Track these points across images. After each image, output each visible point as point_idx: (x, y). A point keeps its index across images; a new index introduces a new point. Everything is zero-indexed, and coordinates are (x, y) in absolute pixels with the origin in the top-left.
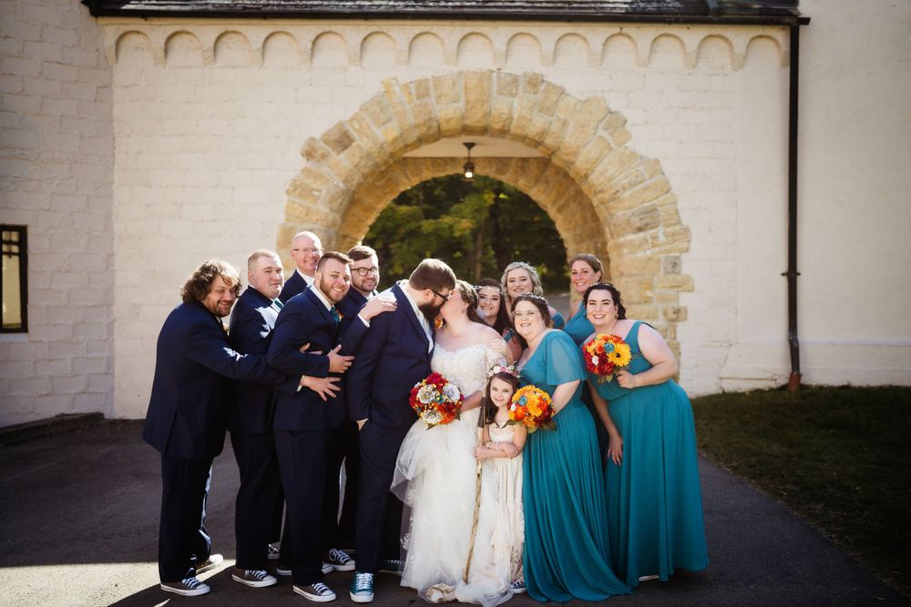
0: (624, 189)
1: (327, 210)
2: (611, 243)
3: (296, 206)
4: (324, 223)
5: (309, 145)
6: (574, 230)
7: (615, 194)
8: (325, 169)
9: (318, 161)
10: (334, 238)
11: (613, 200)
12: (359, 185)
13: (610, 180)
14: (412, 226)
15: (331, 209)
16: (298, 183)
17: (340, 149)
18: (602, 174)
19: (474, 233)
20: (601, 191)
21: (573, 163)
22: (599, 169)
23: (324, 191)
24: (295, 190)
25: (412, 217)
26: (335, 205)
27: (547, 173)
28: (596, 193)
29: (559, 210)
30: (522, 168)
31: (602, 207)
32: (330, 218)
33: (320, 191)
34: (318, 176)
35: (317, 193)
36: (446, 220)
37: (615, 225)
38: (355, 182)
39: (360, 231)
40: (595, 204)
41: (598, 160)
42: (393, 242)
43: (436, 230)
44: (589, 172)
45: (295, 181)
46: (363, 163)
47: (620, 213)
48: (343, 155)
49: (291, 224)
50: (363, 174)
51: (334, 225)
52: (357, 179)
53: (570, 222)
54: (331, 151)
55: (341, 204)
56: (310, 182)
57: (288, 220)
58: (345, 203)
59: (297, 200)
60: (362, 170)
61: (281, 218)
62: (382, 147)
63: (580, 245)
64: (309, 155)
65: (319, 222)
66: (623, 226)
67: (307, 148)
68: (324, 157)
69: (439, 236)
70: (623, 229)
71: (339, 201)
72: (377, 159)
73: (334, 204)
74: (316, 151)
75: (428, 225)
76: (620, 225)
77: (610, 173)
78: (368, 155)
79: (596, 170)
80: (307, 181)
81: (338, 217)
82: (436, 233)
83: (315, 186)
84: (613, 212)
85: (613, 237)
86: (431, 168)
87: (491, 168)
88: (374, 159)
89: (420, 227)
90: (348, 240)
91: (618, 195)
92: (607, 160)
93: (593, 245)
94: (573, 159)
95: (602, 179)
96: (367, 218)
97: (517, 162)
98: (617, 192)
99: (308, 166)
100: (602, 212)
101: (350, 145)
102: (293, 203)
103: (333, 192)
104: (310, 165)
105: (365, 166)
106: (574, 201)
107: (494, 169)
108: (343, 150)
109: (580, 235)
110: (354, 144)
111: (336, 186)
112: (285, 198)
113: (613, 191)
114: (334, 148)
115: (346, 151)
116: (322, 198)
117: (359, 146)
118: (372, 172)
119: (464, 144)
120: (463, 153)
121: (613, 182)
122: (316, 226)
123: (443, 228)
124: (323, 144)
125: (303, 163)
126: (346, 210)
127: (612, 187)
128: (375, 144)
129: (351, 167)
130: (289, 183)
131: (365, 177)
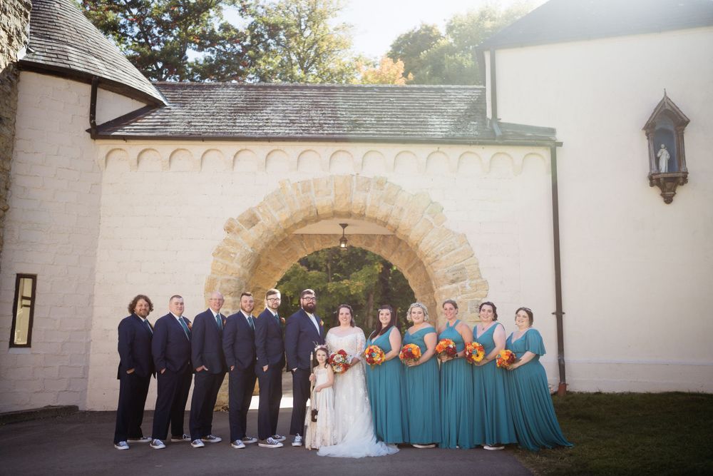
0: (442, 254)
1: (240, 267)
2: (436, 292)
3: (219, 264)
4: (237, 275)
5: (229, 223)
6: (420, 286)
7: (436, 257)
8: (239, 239)
9: (235, 233)
11: (435, 261)
12: (263, 250)
13: (432, 248)
14: (320, 286)
15: (242, 266)
16: (221, 248)
17: (250, 226)
18: (427, 244)
19: (368, 293)
20: (428, 256)
21: (408, 237)
22: (425, 240)
23: (238, 254)
24: (219, 253)
26: (246, 264)
28: (425, 257)
29: (410, 271)
30: (384, 242)
31: (429, 266)
32: (242, 272)
33: (235, 254)
34: (235, 244)
35: (233, 255)
37: (438, 279)
38: (259, 248)
40: (426, 266)
41: (425, 234)
43: (337, 290)
44: (419, 243)
45: (219, 247)
46: (265, 236)
47: (438, 271)
48: (251, 230)
49: (215, 276)
50: (265, 243)
51: (244, 277)
52: (261, 246)
53: (417, 280)
54: (244, 227)
55: (249, 263)
56: (229, 248)
57: (213, 273)
58: (253, 262)
59: (220, 260)
60: (264, 240)
61: (208, 272)
62: (278, 225)
63: (424, 296)
64: (229, 229)
65: (234, 275)
67: (227, 225)
68: (239, 231)
69: (340, 294)
70: (442, 281)
71: (248, 260)
72: (275, 233)
73: (244, 263)
74: (233, 227)
75: (332, 286)
77: (433, 243)
78: (269, 230)
79: (423, 241)
80: (227, 247)
81: (247, 272)
82: (337, 292)
83: (232, 251)
84: (435, 270)
85: (437, 288)
86: (320, 242)
87: (362, 242)
88: (273, 233)
91: (438, 258)
92: (430, 234)
94: (408, 234)
95: (427, 247)
98: (437, 256)
100: (429, 270)
101: (257, 223)
102: (217, 262)
103: (244, 255)
104: (229, 236)
105: (267, 237)
106: (420, 265)
107: (364, 243)
108: (252, 227)
109: (424, 289)
110: (259, 223)
111: (246, 251)
112: (212, 258)
113: (435, 255)
114: (246, 225)
115: (254, 227)
116: (236, 259)
117: (263, 224)
118: (272, 242)
119: (340, 224)
120: (339, 231)
121: (435, 249)
122: (232, 278)
123: (342, 288)
124: (239, 223)
125: (224, 235)
126: (253, 267)
127: (433, 253)
128: (274, 223)
129: (257, 238)
130: (215, 248)
131: (267, 245)
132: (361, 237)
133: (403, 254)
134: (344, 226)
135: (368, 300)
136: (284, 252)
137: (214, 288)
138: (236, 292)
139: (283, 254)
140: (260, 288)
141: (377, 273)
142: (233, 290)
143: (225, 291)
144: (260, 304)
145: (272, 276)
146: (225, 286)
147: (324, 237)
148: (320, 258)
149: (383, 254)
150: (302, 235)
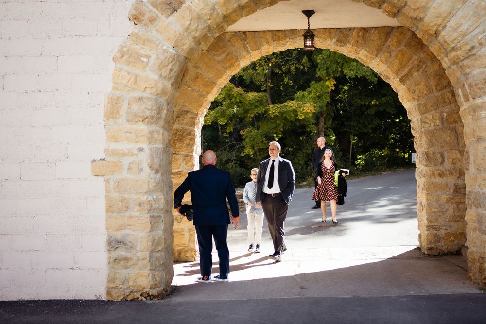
0: (481, 44)
1: (156, 77)
2: (464, 107)
3: (124, 74)
4: (154, 90)
5: (136, 9)
6: (418, 100)
7: (470, 50)
8: (153, 34)
9: (145, 25)
10: (165, 107)
11: (468, 57)
12: (191, 51)
13: (464, 35)
14: (260, 110)
15: (161, 76)
16: (125, 49)
17: (169, 12)
18: (455, 30)
19: (317, 117)
20: (454, 49)
21: (421, 20)
22: (452, 23)
23: (153, 57)
24: (122, 57)
25: (260, 102)
26: (165, 72)
27: (389, 43)
28: (447, 53)
29: (402, 80)
30: (363, 38)
31: (454, 67)
32: (160, 85)
33: (148, 57)
34: (146, 42)
35: (145, 60)
36: (291, 104)
37: (470, 86)
38: (186, 47)
39: (201, 106)
40: (445, 66)
41: (451, 14)
42: (244, 127)
43: (282, 113)
44: (440, 28)
45: (122, 47)
46: (194, 26)
47: (476, 72)
48: (172, 18)
49: (118, 93)
50: (195, 38)
51: (164, 92)
52: (188, 43)
53: (414, 92)
54: (160, 14)
55: (171, 70)
56: (139, 48)
57: (115, 89)
58: (176, 69)
59: (125, 68)
60: (193, 33)
61: (108, 87)
62: (213, 9)
63: (426, 115)
64: (136, 19)
65: (148, 90)
66: (480, 86)
67: (134, 12)
68: (152, 20)
69: (285, 118)
70: (480, 89)
71: (169, 67)
72: (209, 22)
73: (163, 70)
74: (143, 15)
75: (273, 109)
76: (476, 85)
77: (465, 27)
78: (199, 18)
79: (448, 25)
80: (134, 46)
81: (168, 85)
82: (282, 116)
83: (143, 52)
84: (468, 71)
85: (467, 100)
86: (271, 41)
87: (331, 39)
88: (205, 21)
89: (266, 111)
90: (189, 115)
91: (474, 52)
92: (460, 13)
93: (438, 114)
94: (422, 15)
95: (455, 35)
96: (208, 93)
97: (359, 33)
98: (473, 47)
99: (136, 30)
100: (453, 75)
101: (179, 7)
102: (121, 70)
103: (162, 57)
104: (138, 29)
105: (196, 30)
106: (418, 71)
107: (334, 40)
108: (172, 12)
109: (425, 105)
110: (184, 6)
111: (165, 51)
112: (112, 66)
113: (469, 47)
114: (163, 11)
115: (175, 14)
116: (150, 65)
117: (190, 9)
118: (205, 37)
119: (303, 12)
120: (301, 23)
121: (468, 38)
122: (145, 95)
123: (288, 112)
124: (151, 8)
125: (130, 27)
126: (178, 76)
127: (467, 44)
128: (207, 5)
129: (181, 30)
130: (116, 50)
131: (198, 42)
132: (330, 33)
133: (393, 54)
134: (309, 13)
135: (317, 124)
136: (220, 58)
137: (118, 112)
138: (153, 117)
139: (218, 62)
140: (187, 112)
141: (329, 90)
142: (148, 113)
143: (136, 115)
144: (189, 134)
145: (204, 93)
146: (135, 107)
147: (277, 35)
148: (257, 74)
149: (362, 57)
150: (244, 32)
